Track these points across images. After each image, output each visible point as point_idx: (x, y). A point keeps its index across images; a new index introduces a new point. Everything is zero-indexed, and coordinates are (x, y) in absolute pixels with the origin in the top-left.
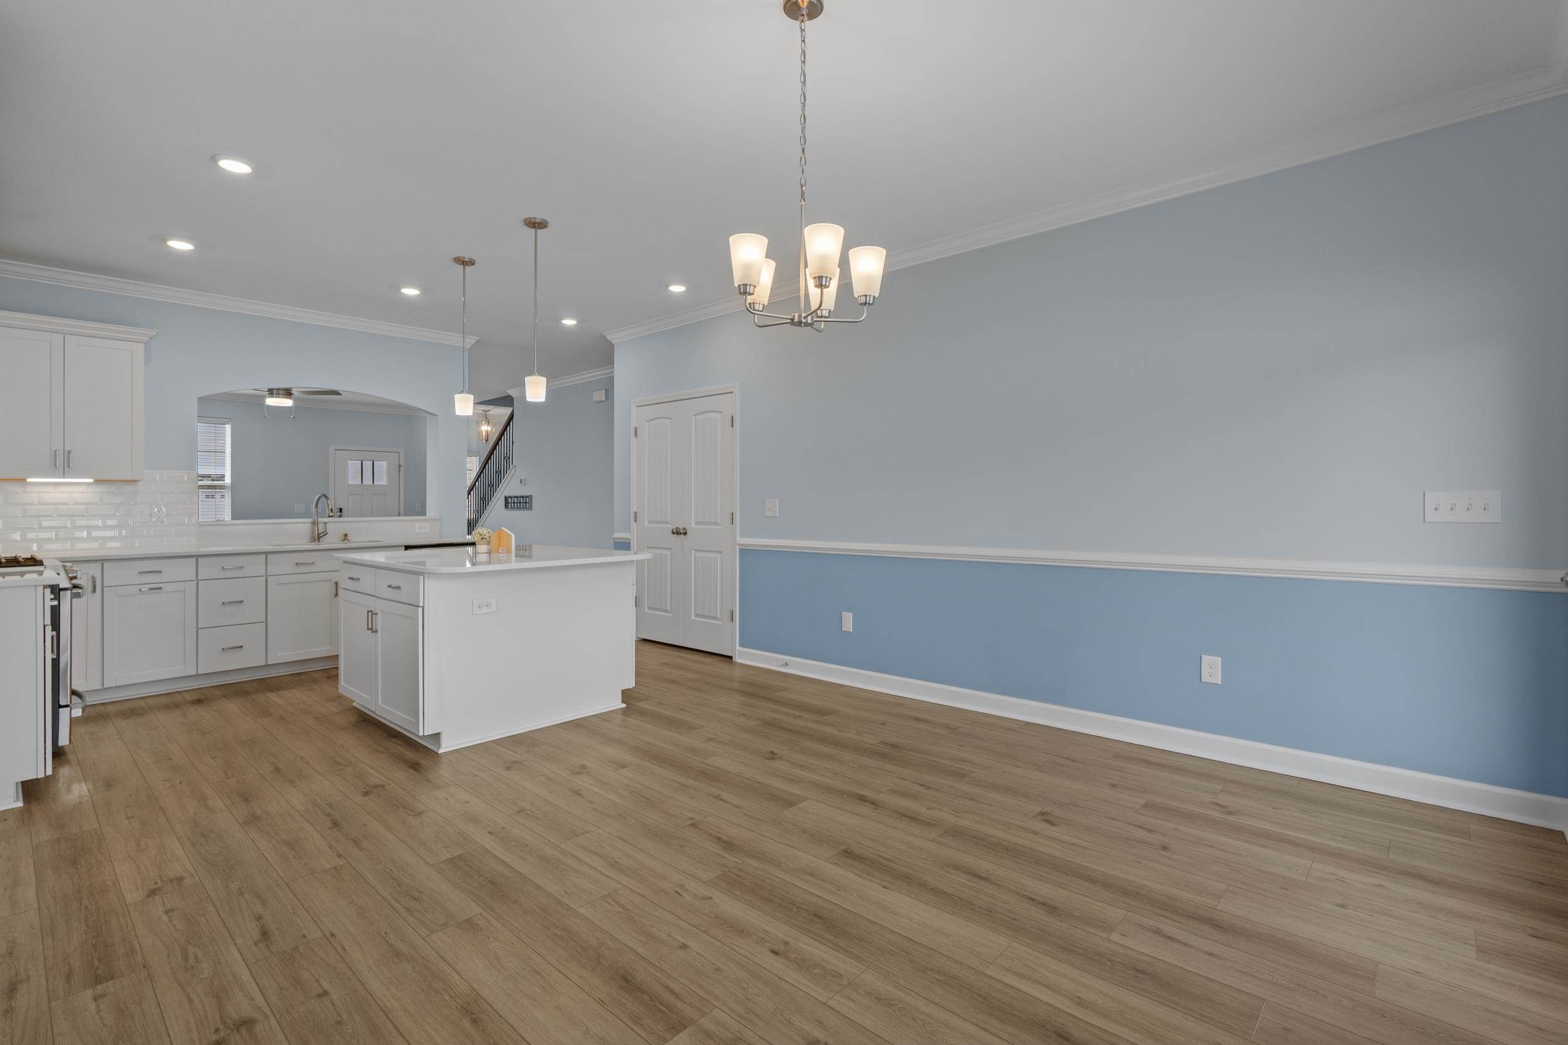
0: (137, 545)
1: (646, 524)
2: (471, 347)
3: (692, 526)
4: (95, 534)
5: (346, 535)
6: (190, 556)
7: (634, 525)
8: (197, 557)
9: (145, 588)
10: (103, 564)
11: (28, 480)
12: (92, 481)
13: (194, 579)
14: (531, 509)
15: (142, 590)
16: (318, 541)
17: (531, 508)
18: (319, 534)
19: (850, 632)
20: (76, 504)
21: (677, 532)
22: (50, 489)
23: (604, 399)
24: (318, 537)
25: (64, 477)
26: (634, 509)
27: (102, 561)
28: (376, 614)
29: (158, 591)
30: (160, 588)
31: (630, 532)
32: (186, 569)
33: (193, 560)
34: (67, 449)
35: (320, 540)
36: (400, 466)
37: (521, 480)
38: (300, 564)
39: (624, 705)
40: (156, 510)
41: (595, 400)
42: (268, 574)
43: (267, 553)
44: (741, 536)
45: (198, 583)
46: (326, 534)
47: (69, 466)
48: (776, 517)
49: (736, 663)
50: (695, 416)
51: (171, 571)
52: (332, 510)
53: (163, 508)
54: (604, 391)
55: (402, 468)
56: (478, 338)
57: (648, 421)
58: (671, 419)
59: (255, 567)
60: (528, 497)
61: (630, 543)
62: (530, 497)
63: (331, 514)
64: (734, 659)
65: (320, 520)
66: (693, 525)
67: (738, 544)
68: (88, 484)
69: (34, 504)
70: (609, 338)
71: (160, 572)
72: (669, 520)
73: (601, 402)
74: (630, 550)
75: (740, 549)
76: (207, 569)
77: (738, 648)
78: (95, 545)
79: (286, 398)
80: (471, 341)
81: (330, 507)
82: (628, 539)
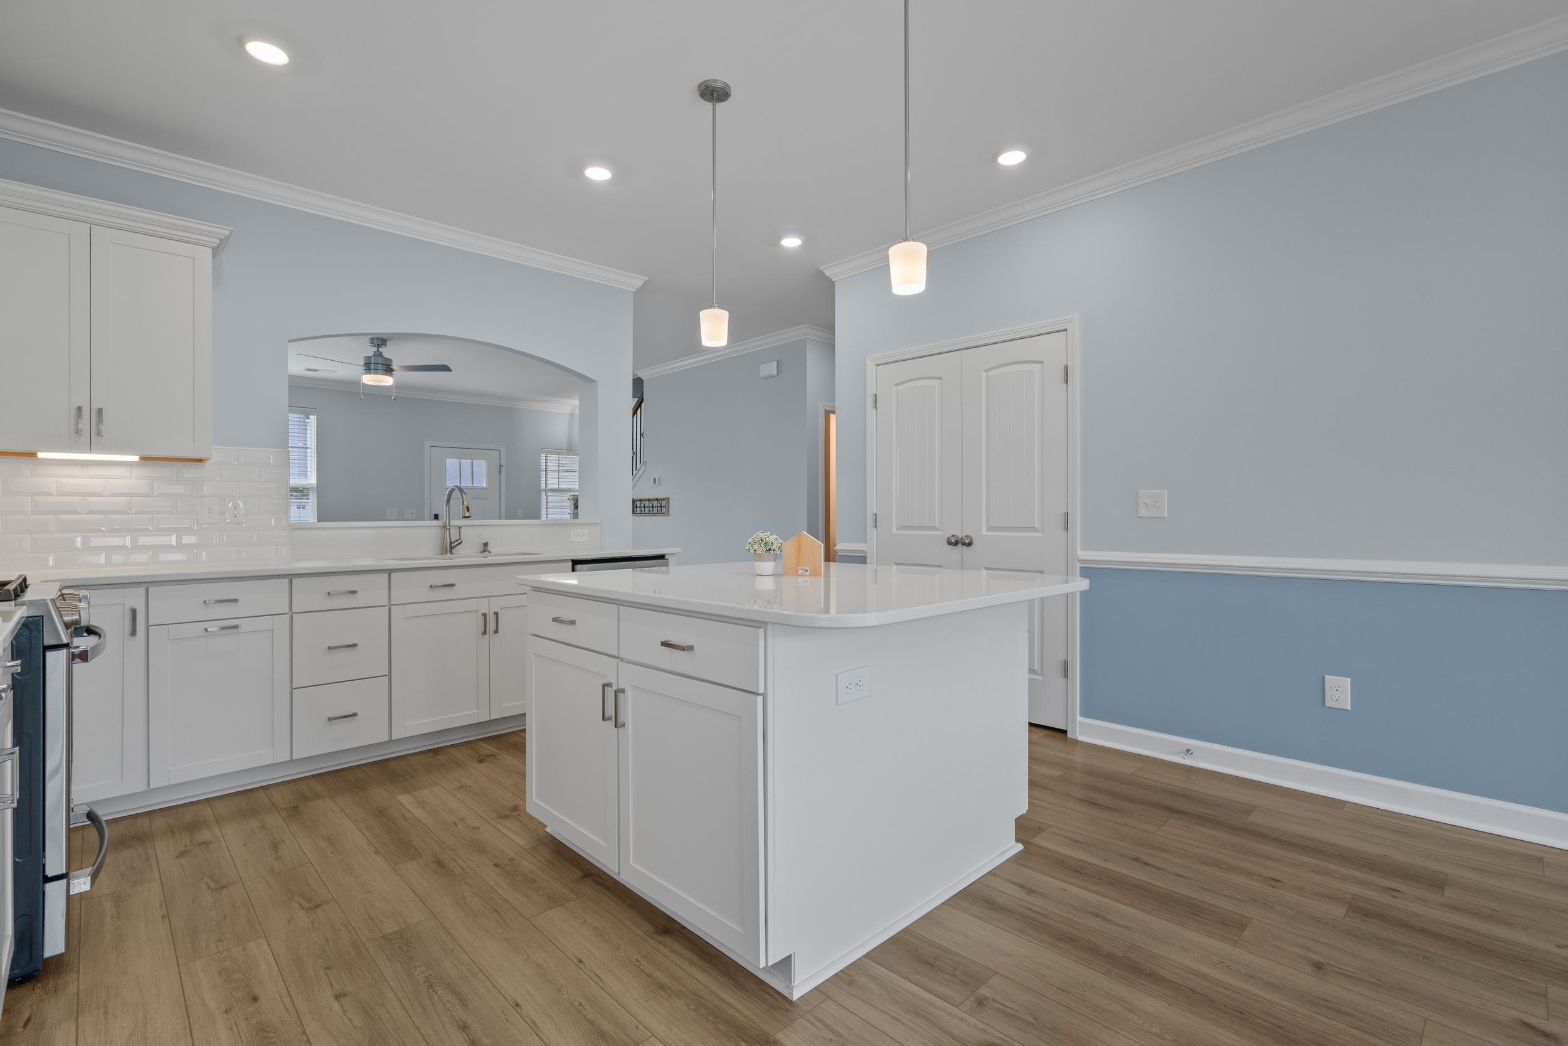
0: (204, 558)
1: (895, 531)
2: (637, 290)
3: (981, 533)
4: (144, 540)
5: (486, 545)
6: (280, 576)
7: (872, 533)
8: (291, 577)
9: (213, 628)
10: (147, 589)
11: (40, 455)
12: (136, 458)
13: (287, 612)
14: (668, 515)
15: (209, 630)
16: (451, 552)
17: (667, 513)
18: (451, 543)
19: (1348, 710)
20: (114, 495)
21: (954, 542)
22: (76, 471)
23: (775, 373)
24: (450, 547)
25: (91, 450)
26: (872, 508)
27: (146, 584)
28: (623, 691)
29: (233, 631)
30: (236, 627)
31: (865, 541)
32: (275, 596)
33: (286, 581)
34: (95, 406)
35: (453, 551)
36: (501, 466)
37: (655, 479)
38: (435, 587)
39: (1020, 847)
40: (230, 505)
41: (762, 374)
42: (392, 603)
43: (390, 572)
44: (1085, 548)
45: (292, 616)
46: (460, 543)
47: (99, 434)
48: (1165, 518)
49: (1075, 742)
50: (986, 371)
51: (253, 599)
52: (468, 507)
53: (239, 502)
54: (776, 362)
55: (503, 469)
56: (647, 279)
57: (896, 385)
58: (940, 378)
59: (373, 591)
60: (664, 500)
61: (865, 557)
62: (667, 500)
63: (467, 514)
64: (1069, 735)
65: (453, 523)
66: (984, 532)
67: (1080, 560)
68: (130, 465)
69: (49, 494)
70: (828, 273)
71: (236, 601)
72: (936, 525)
73: (772, 377)
74: (866, 563)
75: (1081, 568)
76: (307, 596)
77: (1079, 718)
78: (143, 557)
79: (386, 374)
80: (638, 282)
81: (466, 503)
82: (863, 551)
